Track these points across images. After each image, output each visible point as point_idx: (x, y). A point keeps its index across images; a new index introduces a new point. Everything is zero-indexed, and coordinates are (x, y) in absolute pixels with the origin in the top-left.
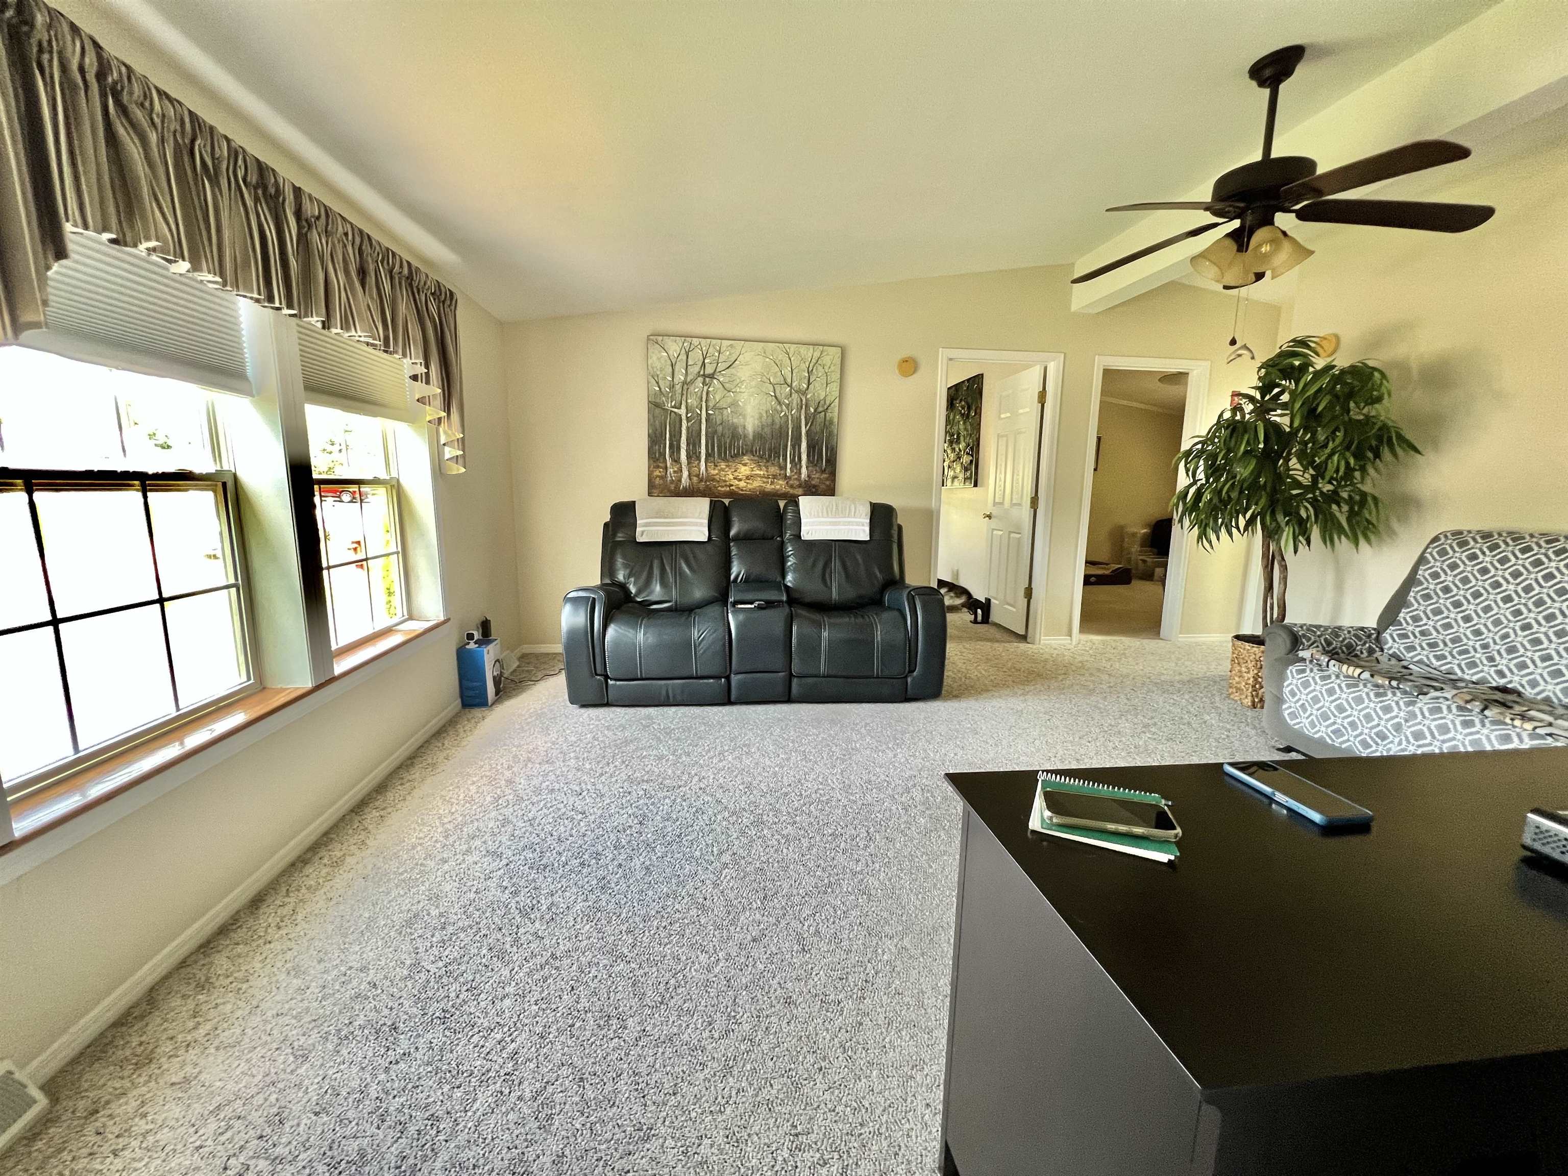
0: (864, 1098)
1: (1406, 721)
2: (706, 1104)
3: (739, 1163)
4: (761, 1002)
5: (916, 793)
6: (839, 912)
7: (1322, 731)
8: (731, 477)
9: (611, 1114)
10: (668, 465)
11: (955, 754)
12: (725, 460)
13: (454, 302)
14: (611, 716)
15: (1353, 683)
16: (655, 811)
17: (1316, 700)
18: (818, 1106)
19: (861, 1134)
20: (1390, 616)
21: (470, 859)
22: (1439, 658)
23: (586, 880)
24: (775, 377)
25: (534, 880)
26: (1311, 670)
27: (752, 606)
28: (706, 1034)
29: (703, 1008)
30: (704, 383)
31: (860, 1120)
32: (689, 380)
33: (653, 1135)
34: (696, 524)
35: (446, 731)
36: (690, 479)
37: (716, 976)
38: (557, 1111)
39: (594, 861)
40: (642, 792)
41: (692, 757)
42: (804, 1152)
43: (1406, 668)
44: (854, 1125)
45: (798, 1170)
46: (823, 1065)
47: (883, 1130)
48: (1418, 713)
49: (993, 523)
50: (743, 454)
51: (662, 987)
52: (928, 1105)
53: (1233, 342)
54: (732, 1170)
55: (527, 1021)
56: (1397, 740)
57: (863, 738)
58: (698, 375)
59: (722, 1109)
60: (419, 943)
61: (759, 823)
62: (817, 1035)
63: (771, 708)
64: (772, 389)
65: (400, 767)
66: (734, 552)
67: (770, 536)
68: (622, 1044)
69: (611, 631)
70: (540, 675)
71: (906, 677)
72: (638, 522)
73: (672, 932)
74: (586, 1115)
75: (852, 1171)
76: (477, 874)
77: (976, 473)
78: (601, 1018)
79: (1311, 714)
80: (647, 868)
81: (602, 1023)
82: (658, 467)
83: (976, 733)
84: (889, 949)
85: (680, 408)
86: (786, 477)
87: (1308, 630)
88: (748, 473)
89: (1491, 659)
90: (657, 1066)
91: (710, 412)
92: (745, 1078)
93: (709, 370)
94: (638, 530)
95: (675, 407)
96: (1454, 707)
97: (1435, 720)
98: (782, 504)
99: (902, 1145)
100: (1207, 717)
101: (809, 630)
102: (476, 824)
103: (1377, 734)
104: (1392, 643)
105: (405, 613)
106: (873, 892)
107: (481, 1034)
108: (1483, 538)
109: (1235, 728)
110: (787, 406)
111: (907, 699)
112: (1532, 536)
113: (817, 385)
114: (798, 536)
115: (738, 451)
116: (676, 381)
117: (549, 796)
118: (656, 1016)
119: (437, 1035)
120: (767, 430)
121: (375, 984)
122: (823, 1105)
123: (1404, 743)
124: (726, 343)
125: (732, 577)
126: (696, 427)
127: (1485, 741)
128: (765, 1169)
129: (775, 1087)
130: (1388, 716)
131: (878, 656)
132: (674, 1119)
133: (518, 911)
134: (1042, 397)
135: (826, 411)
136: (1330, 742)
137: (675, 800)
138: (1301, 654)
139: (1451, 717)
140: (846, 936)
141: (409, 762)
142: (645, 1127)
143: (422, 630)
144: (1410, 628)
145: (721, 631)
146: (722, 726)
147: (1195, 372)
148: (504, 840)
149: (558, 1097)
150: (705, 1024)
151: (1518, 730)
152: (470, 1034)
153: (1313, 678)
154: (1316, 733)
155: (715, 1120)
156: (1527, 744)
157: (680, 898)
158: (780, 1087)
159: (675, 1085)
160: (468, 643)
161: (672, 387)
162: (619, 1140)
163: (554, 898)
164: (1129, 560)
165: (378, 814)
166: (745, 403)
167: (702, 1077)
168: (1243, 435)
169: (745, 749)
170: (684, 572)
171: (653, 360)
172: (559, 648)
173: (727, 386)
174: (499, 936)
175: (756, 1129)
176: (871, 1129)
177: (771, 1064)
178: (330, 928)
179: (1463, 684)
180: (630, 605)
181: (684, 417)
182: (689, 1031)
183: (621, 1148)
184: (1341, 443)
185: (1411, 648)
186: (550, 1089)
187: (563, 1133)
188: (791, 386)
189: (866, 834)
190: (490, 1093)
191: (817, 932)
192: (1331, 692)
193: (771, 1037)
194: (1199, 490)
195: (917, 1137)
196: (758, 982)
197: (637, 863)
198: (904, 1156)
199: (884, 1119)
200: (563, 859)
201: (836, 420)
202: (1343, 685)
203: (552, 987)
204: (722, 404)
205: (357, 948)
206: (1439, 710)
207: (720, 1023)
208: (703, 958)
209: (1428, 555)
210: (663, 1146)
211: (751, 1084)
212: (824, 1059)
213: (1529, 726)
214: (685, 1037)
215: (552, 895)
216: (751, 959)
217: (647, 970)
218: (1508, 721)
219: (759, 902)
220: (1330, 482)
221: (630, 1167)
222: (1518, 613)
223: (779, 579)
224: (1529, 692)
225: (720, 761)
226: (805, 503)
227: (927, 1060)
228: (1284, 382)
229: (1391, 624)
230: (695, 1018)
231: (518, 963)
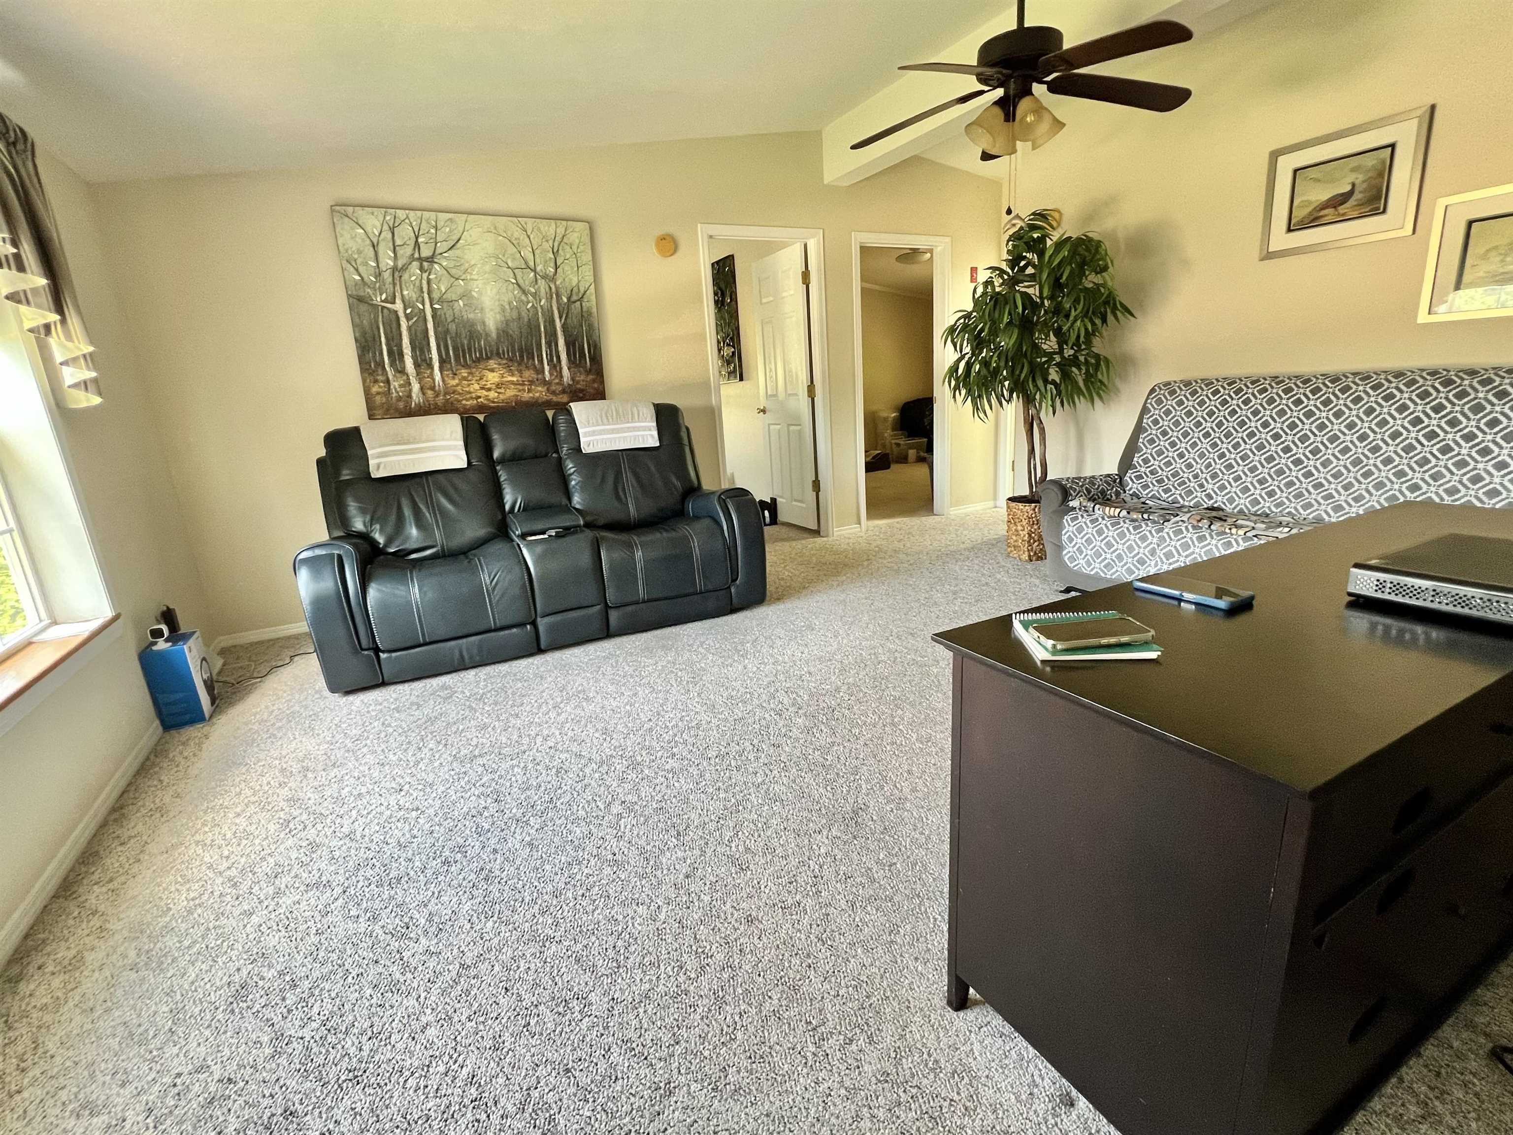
0: (859, 974)
1: (1158, 546)
2: (714, 1039)
3: (773, 1075)
4: (723, 930)
5: (781, 696)
6: (760, 825)
7: (1096, 568)
8: (477, 387)
9: (619, 1088)
10: (391, 377)
11: (802, 653)
12: (466, 366)
13: (29, 145)
14: (394, 696)
15: (1116, 521)
16: (508, 784)
17: (1089, 541)
18: (823, 997)
19: (871, 1004)
20: (1126, 463)
21: (287, 901)
22: (1166, 491)
23: (461, 877)
24: (514, 259)
25: (391, 898)
26: (1082, 516)
27: (546, 536)
28: (681, 978)
29: (666, 956)
30: (421, 269)
31: (865, 993)
32: (400, 265)
33: (675, 1088)
34: (448, 448)
35: (154, 765)
36: (424, 394)
37: (664, 923)
38: (556, 1110)
39: (459, 855)
40: (480, 769)
41: (523, 718)
42: (828, 1039)
43: (1144, 503)
44: (861, 1000)
45: (830, 1057)
46: (810, 961)
47: (888, 994)
48: (1166, 537)
49: (768, 418)
50: (488, 358)
51: (611, 953)
52: (916, 959)
53: (1009, 212)
54: (770, 1083)
55: (468, 1041)
56: (1153, 563)
57: (704, 657)
58: (412, 258)
59: (733, 1037)
60: (268, 1013)
61: (634, 765)
62: (791, 938)
63: (591, 648)
64: (512, 275)
65: (104, 825)
66: (503, 476)
67: (544, 453)
68: (595, 1020)
69: (373, 593)
70: (264, 669)
71: (729, 587)
72: (369, 453)
73: (594, 897)
74: (591, 1100)
75: (877, 1036)
76: (307, 914)
77: (741, 366)
78: (557, 1005)
79: (1087, 555)
80: (530, 844)
81: (561, 1009)
82: (376, 381)
83: (813, 630)
84: (823, 843)
85: (394, 303)
86: (544, 382)
87: (1073, 482)
88: (497, 380)
89: (1201, 486)
90: (646, 1026)
91: (436, 306)
92: (741, 1002)
93: (426, 252)
94: (372, 462)
95: (386, 301)
96: (1190, 527)
97: (1178, 540)
98: (550, 414)
99: (910, 998)
100: (999, 576)
101: (619, 554)
102: (271, 860)
103: (1138, 561)
104: (1132, 486)
105: (43, 615)
106: (784, 797)
107: (417, 1075)
108: (1185, 386)
109: (1023, 581)
110: (534, 295)
111: (734, 610)
112: (1218, 381)
113: (566, 268)
114: (578, 449)
115: (481, 354)
116: (383, 267)
117: (359, 802)
118: (619, 981)
119: (357, 1097)
120: (514, 326)
121: (229, 1079)
122: (826, 995)
123: (1159, 563)
124: (443, 216)
125: (507, 507)
126: (420, 328)
127: (1215, 550)
128: (799, 1069)
129: (775, 998)
130: (1145, 544)
131: (698, 569)
132: (689, 1065)
133: (390, 936)
134: (806, 277)
135: (581, 300)
136: (1103, 575)
137: (525, 767)
138: (1071, 504)
139: (1190, 535)
140: (777, 844)
141: (116, 815)
142: (662, 1085)
143: (86, 635)
144: (1143, 470)
145: (517, 570)
146: (542, 677)
147: (939, 249)
148: (323, 866)
149: (550, 1098)
150: (676, 969)
151: (1235, 537)
152: (402, 1080)
153: (1085, 523)
154: (1092, 570)
155: (730, 1049)
156: (1243, 545)
157: (585, 862)
158: (779, 995)
159: (674, 1035)
160: (156, 643)
161: (378, 275)
162: (639, 1107)
163: (430, 907)
164: (884, 446)
165: (104, 889)
166: (480, 293)
167: (698, 1017)
168: (1004, 308)
169: (581, 696)
170: (445, 508)
171: (345, 239)
172: (303, 627)
173: (453, 271)
174: (380, 969)
175: (774, 1039)
176: (878, 997)
177: (761, 979)
178: (114, 1043)
179: (1186, 510)
180: (382, 557)
181: (401, 314)
182: (663, 982)
183: (646, 1113)
184: (1081, 312)
185: (1146, 487)
186: (535, 1094)
187: (575, 1126)
188: (535, 271)
189: (751, 747)
190: (463, 1127)
191: (747, 849)
192: (1100, 532)
193: (749, 956)
194: (968, 363)
195: (919, 987)
196: (711, 914)
197: (513, 843)
198: (915, 1007)
199: (885, 984)
200: (418, 864)
201: (594, 310)
202: (1108, 524)
203: (480, 997)
204: (449, 296)
205: (175, 1050)
206: (1181, 532)
207: (691, 964)
208: (641, 910)
209: (1149, 405)
210: (689, 1093)
211: (750, 1005)
212: (808, 956)
213: (1241, 532)
214: (661, 988)
215: (426, 906)
216: (693, 895)
217: (585, 942)
218: (1227, 531)
219: (674, 840)
220: (1072, 348)
221: (665, 1125)
222: (1214, 445)
223: (565, 501)
224: (1229, 508)
225: (559, 714)
226: (578, 409)
227: (899, 923)
228: (1028, 255)
229: (1129, 469)
230: (662, 967)
231: (422, 989)
